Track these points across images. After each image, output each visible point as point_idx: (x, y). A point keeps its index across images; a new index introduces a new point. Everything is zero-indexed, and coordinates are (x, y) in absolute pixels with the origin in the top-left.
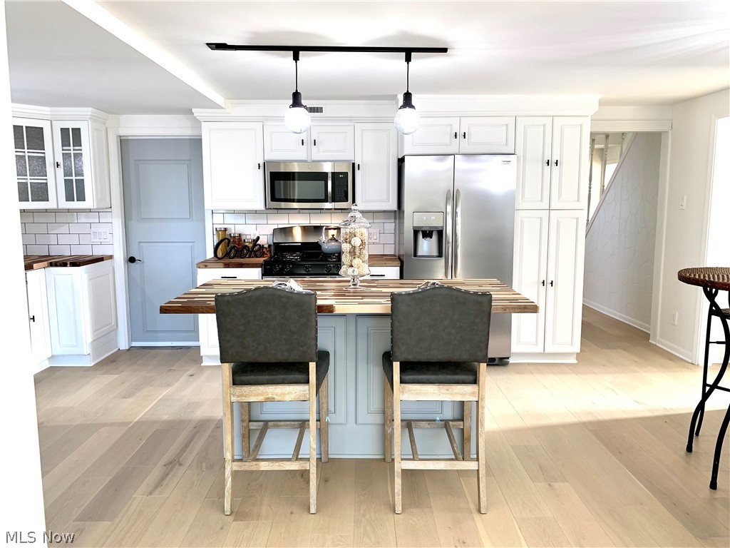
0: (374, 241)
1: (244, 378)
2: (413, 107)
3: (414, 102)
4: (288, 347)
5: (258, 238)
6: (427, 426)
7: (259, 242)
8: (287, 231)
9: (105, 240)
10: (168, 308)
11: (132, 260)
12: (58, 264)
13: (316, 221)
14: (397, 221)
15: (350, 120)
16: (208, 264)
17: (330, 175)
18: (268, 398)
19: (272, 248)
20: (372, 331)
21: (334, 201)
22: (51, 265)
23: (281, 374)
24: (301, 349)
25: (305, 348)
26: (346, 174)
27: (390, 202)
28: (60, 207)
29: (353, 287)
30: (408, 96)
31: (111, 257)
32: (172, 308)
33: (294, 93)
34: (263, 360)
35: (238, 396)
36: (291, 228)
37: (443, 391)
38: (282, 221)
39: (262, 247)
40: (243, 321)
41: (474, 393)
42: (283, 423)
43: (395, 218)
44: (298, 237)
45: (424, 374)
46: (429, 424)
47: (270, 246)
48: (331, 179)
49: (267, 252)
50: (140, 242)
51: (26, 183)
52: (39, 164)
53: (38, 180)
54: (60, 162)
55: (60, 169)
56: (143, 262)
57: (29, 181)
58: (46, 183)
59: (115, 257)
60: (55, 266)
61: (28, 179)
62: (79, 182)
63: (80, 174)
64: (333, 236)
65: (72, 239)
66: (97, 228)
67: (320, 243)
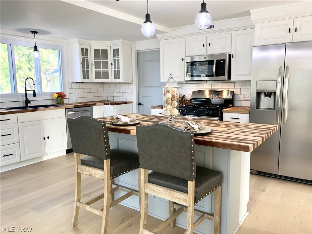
0: (247, 99)
1: (84, 162)
8: (201, 92)
9: (130, 95)
11: (140, 104)
15: (229, 31)
16: (155, 107)
17: (215, 62)
18: (90, 174)
26: (224, 61)
31: (132, 102)
35: (80, 170)
36: (204, 91)
37: (167, 193)
42: (124, 189)
48: (215, 64)
49: (189, 102)
50: (143, 97)
51: (101, 72)
52: (106, 64)
53: (105, 71)
54: (113, 63)
55: (113, 66)
56: (144, 105)
57: (102, 71)
58: (108, 72)
59: (133, 102)
60: (106, 105)
61: (102, 70)
62: (119, 71)
63: (118, 68)
64: (218, 95)
65: (120, 95)
66: (128, 90)
67: (210, 99)
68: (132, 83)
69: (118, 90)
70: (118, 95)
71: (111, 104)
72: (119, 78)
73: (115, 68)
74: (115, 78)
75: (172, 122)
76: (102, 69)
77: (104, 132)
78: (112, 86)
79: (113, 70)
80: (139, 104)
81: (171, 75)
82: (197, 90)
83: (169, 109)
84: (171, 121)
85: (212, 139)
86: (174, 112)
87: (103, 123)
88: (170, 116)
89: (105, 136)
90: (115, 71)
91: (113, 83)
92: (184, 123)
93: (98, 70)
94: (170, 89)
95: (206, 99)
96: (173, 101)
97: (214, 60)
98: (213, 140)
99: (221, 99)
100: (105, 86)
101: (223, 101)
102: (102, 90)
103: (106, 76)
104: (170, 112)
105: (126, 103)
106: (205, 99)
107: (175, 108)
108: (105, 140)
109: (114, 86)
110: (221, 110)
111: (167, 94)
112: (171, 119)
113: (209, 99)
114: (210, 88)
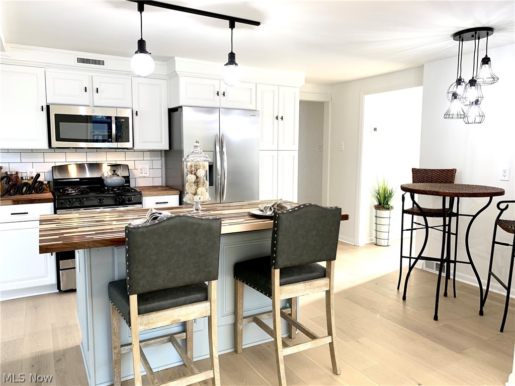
0: (145, 175)
1: (149, 306)
2: (236, 64)
3: (237, 61)
4: (195, 269)
5: (38, 175)
6: (267, 317)
7: (39, 180)
10: (49, 247)
13: (93, 158)
14: (163, 159)
15: (128, 74)
17: (113, 119)
18: (174, 321)
19: (52, 184)
20: (225, 247)
21: (117, 141)
23: (182, 297)
24: (207, 270)
25: (210, 269)
26: (127, 119)
27: (163, 143)
29: (196, 211)
30: (232, 57)
32: (55, 247)
33: (139, 41)
34: (171, 285)
35: (146, 325)
36: (66, 166)
37: (308, 287)
38: (60, 159)
39: (41, 183)
40: (155, 251)
41: (327, 284)
42: (153, 341)
43: (161, 157)
44: (73, 173)
45: (292, 276)
46: (268, 315)
47: (49, 182)
49: (47, 188)
64: (114, 171)
67: (104, 178)
97: (110, 117)
101: (124, 180)
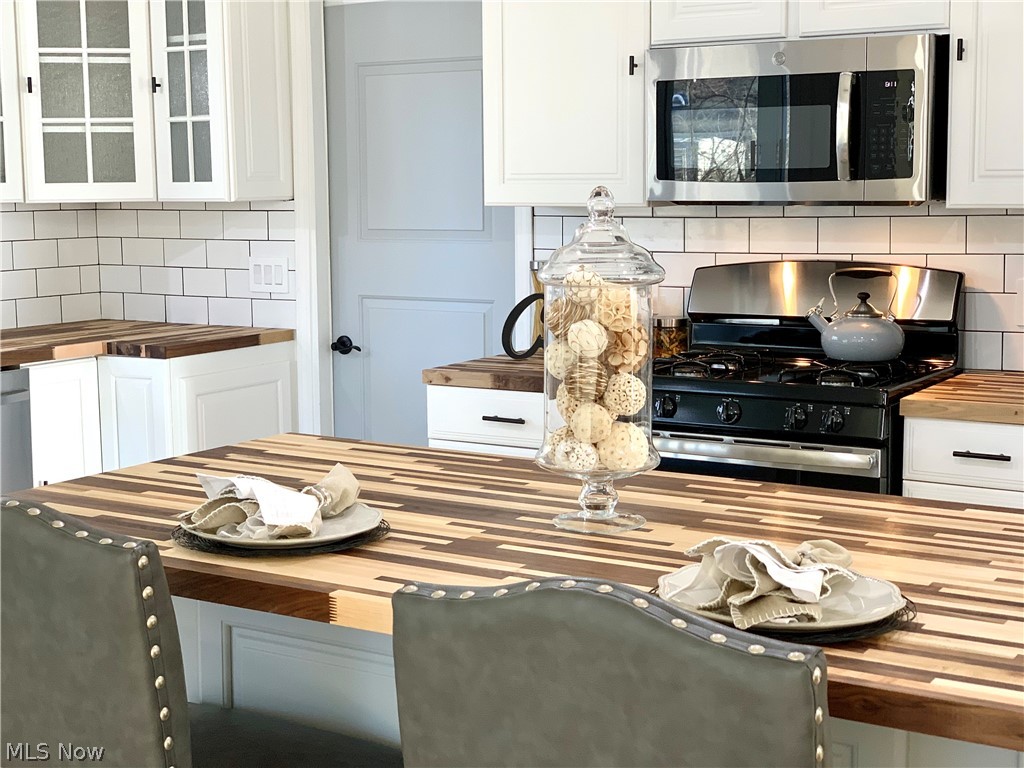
9: (279, 289)
11: (343, 345)
12: (123, 350)
16: (453, 373)
17: (847, 84)
21: (856, 174)
22: (110, 350)
28: (163, 197)
29: (587, 514)
31: (290, 335)
48: (847, 96)
49: (671, 342)
50: (364, 297)
51: (83, 135)
52: (115, 88)
53: (111, 126)
54: (163, 76)
55: (163, 95)
56: (369, 354)
57: (89, 131)
58: (132, 135)
59: (298, 334)
60: (119, 353)
61: (88, 125)
62: (202, 130)
63: (201, 107)
64: (864, 297)
65: (211, 283)
66: (263, 255)
67: (815, 321)
68: (288, 206)
69: (194, 255)
70: (197, 282)
71: (155, 352)
72: (204, 174)
73: (176, 108)
74: (180, 175)
75: (610, 513)
76: (88, 119)
77: (152, 620)
78: (152, 225)
79: (164, 120)
80: (335, 347)
81: (598, 194)
82: (723, 260)
83: (589, 434)
84: (597, 507)
85: (928, 676)
86: (619, 452)
87: (143, 560)
88: (595, 475)
89: (155, 650)
90: (177, 129)
91: (162, 207)
92: (717, 556)
93: (64, 126)
94: (594, 293)
95: (781, 318)
96: (615, 370)
97: (837, 75)
98: (940, 687)
99: (884, 324)
100: (106, 225)
101: (898, 337)
102: (86, 251)
103: (118, 160)
104: (591, 450)
105: (253, 340)
106: (776, 322)
107: (624, 419)
108: (159, 680)
109: (167, 225)
110: (894, 401)
111: (574, 327)
112: (600, 499)
113: (803, 321)
114: (808, 250)
